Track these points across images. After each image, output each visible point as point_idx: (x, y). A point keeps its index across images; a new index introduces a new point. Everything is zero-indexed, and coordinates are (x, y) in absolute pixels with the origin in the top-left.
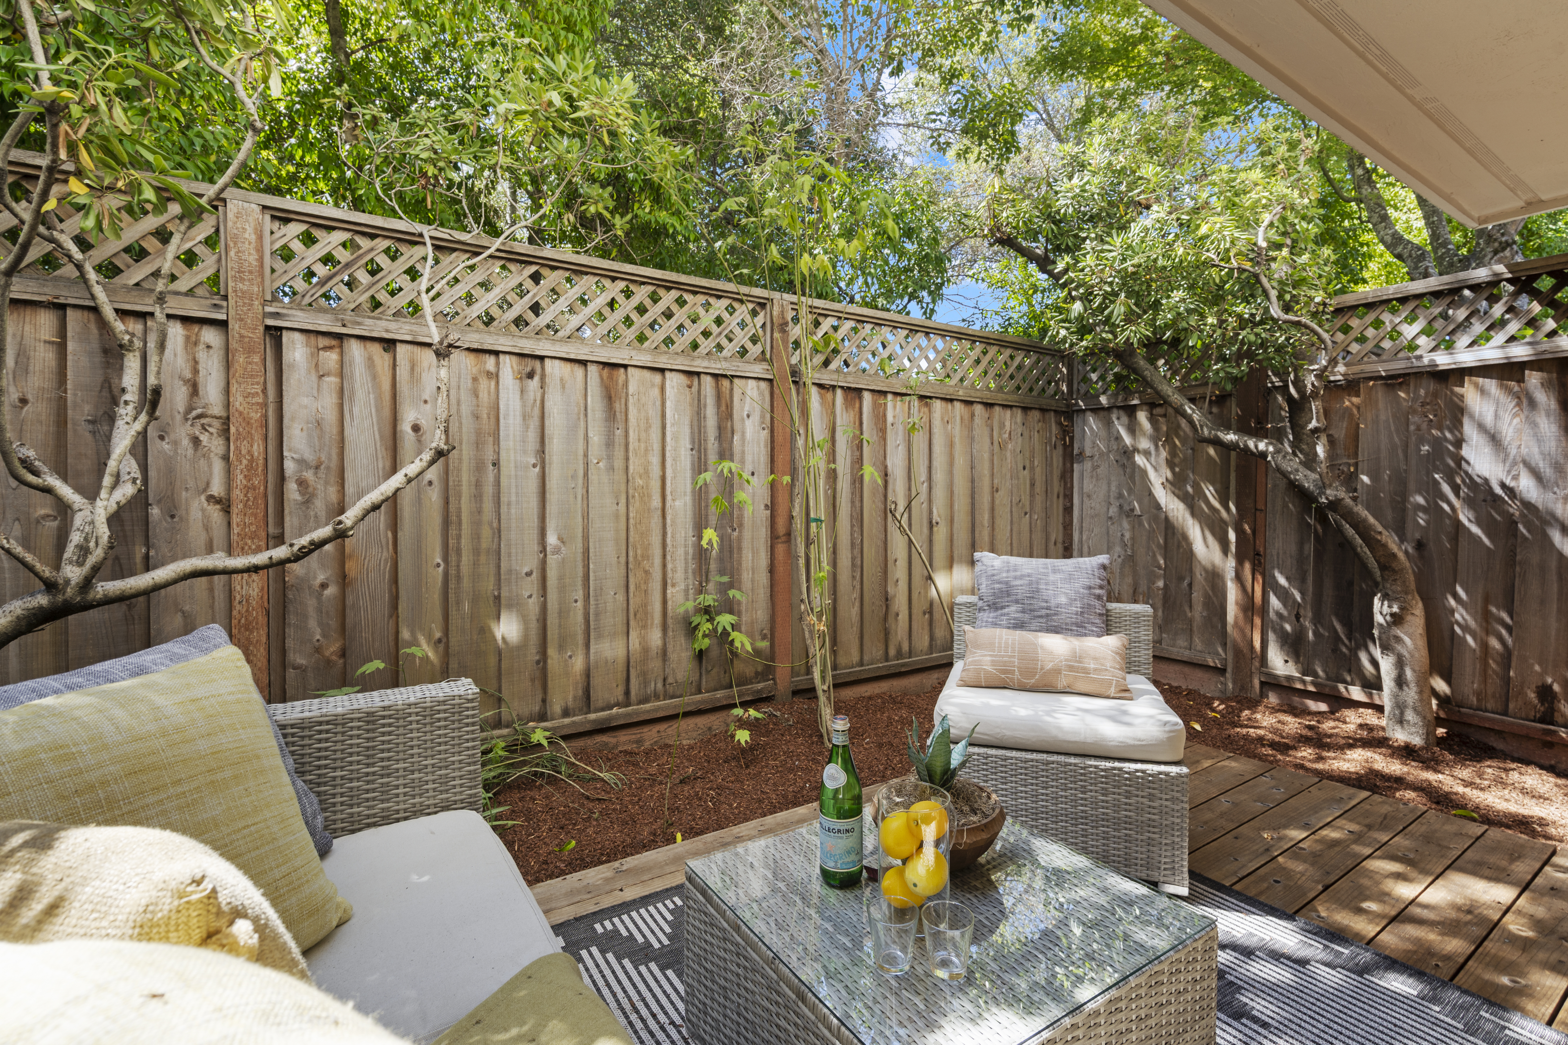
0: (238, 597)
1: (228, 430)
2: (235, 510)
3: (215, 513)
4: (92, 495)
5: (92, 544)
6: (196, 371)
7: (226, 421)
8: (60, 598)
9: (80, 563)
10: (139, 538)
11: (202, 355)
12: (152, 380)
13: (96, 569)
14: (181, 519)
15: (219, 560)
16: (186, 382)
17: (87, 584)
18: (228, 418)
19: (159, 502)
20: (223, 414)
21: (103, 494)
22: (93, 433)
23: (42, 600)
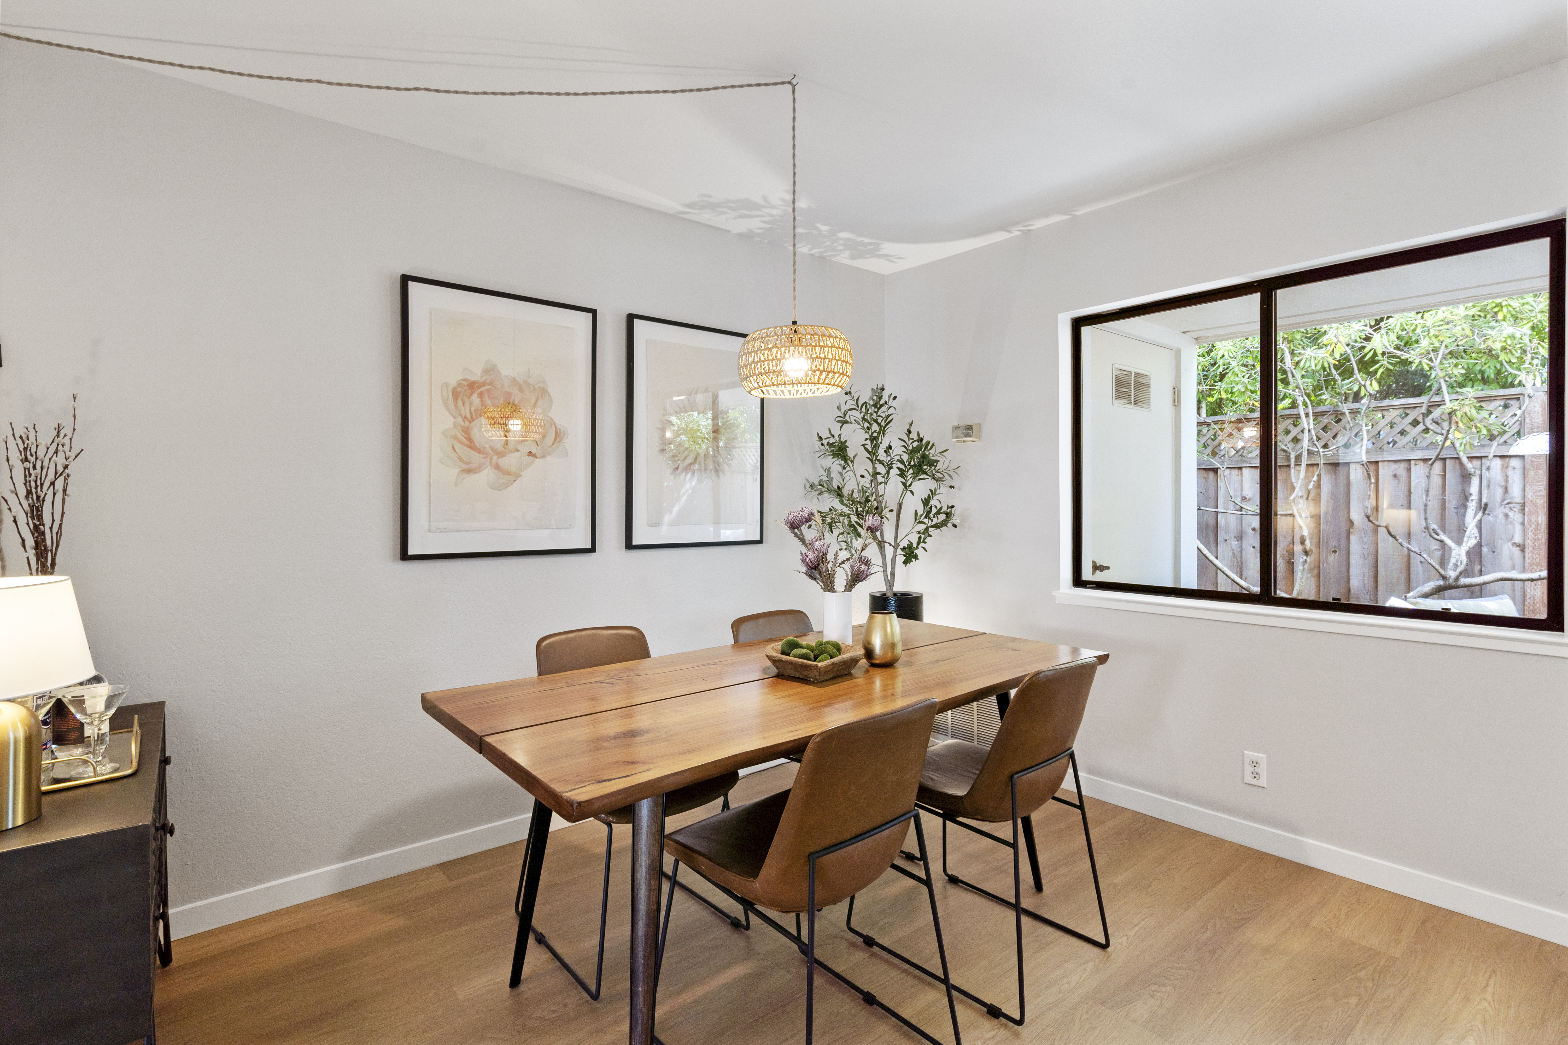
0: (1528, 596)
1: (1524, 510)
2: (1527, 550)
3: (1516, 551)
4: (1459, 542)
5: (1459, 563)
6: (1507, 481)
7: (1523, 505)
8: (1447, 583)
9: (1455, 571)
10: (1477, 562)
11: (1510, 472)
12: (1484, 500)
13: (1461, 573)
14: (1498, 554)
15: (1514, 575)
16: (1501, 487)
17: (1457, 579)
18: (1524, 503)
19: (1487, 545)
20: (1522, 501)
21: (1464, 544)
22: (1457, 513)
23: (1441, 583)
